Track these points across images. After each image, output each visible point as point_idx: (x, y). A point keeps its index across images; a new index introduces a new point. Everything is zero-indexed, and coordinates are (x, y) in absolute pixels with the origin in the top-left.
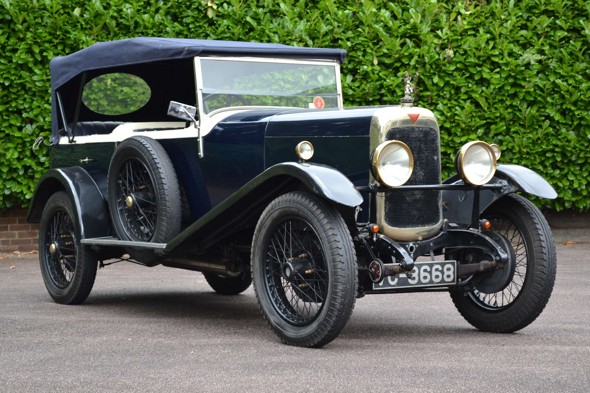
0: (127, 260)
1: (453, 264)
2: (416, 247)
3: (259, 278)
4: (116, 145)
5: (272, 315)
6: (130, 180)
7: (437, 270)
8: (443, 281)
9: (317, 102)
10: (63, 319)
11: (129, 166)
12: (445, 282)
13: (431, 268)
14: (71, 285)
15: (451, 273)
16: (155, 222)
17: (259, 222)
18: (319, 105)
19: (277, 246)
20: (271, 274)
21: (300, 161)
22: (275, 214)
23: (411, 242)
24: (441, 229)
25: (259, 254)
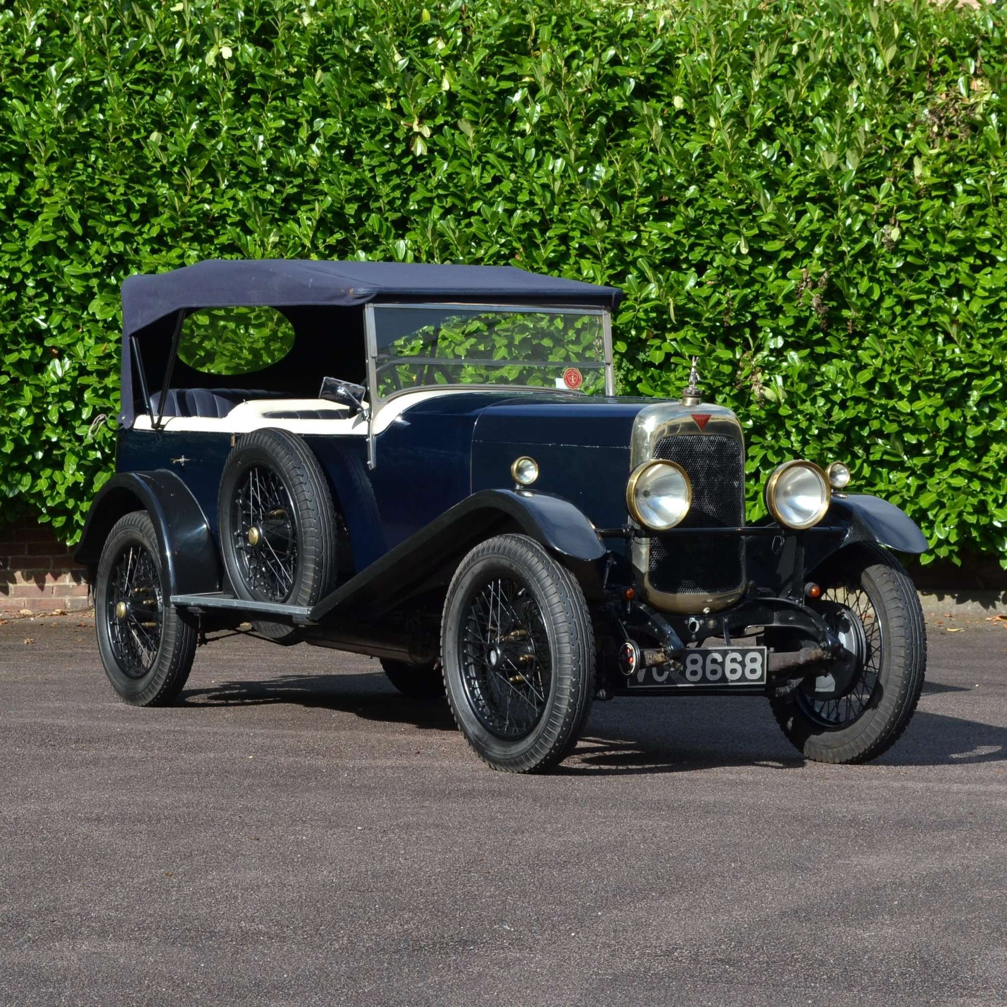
0: (246, 633)
1: (761, 652)
2: (700, 624)
4: (233, 438)
6: (255, 499)
7: (734, 660)
8: (743, 678)
9: (570, 376)
10: (140, 727)
11: (254, 477)
12: (747, 680)
13: (724, 658)
14: (151, 673)
15: (757, 666)
16: (295, 570)
17: (454, 579)
18: (573, 382)
19: (479, 617)
20: (470, 660)
21: (518, 487)
22: (478, 568)
23: (692, 615)
24: (743, 597)
25: (453, 628)
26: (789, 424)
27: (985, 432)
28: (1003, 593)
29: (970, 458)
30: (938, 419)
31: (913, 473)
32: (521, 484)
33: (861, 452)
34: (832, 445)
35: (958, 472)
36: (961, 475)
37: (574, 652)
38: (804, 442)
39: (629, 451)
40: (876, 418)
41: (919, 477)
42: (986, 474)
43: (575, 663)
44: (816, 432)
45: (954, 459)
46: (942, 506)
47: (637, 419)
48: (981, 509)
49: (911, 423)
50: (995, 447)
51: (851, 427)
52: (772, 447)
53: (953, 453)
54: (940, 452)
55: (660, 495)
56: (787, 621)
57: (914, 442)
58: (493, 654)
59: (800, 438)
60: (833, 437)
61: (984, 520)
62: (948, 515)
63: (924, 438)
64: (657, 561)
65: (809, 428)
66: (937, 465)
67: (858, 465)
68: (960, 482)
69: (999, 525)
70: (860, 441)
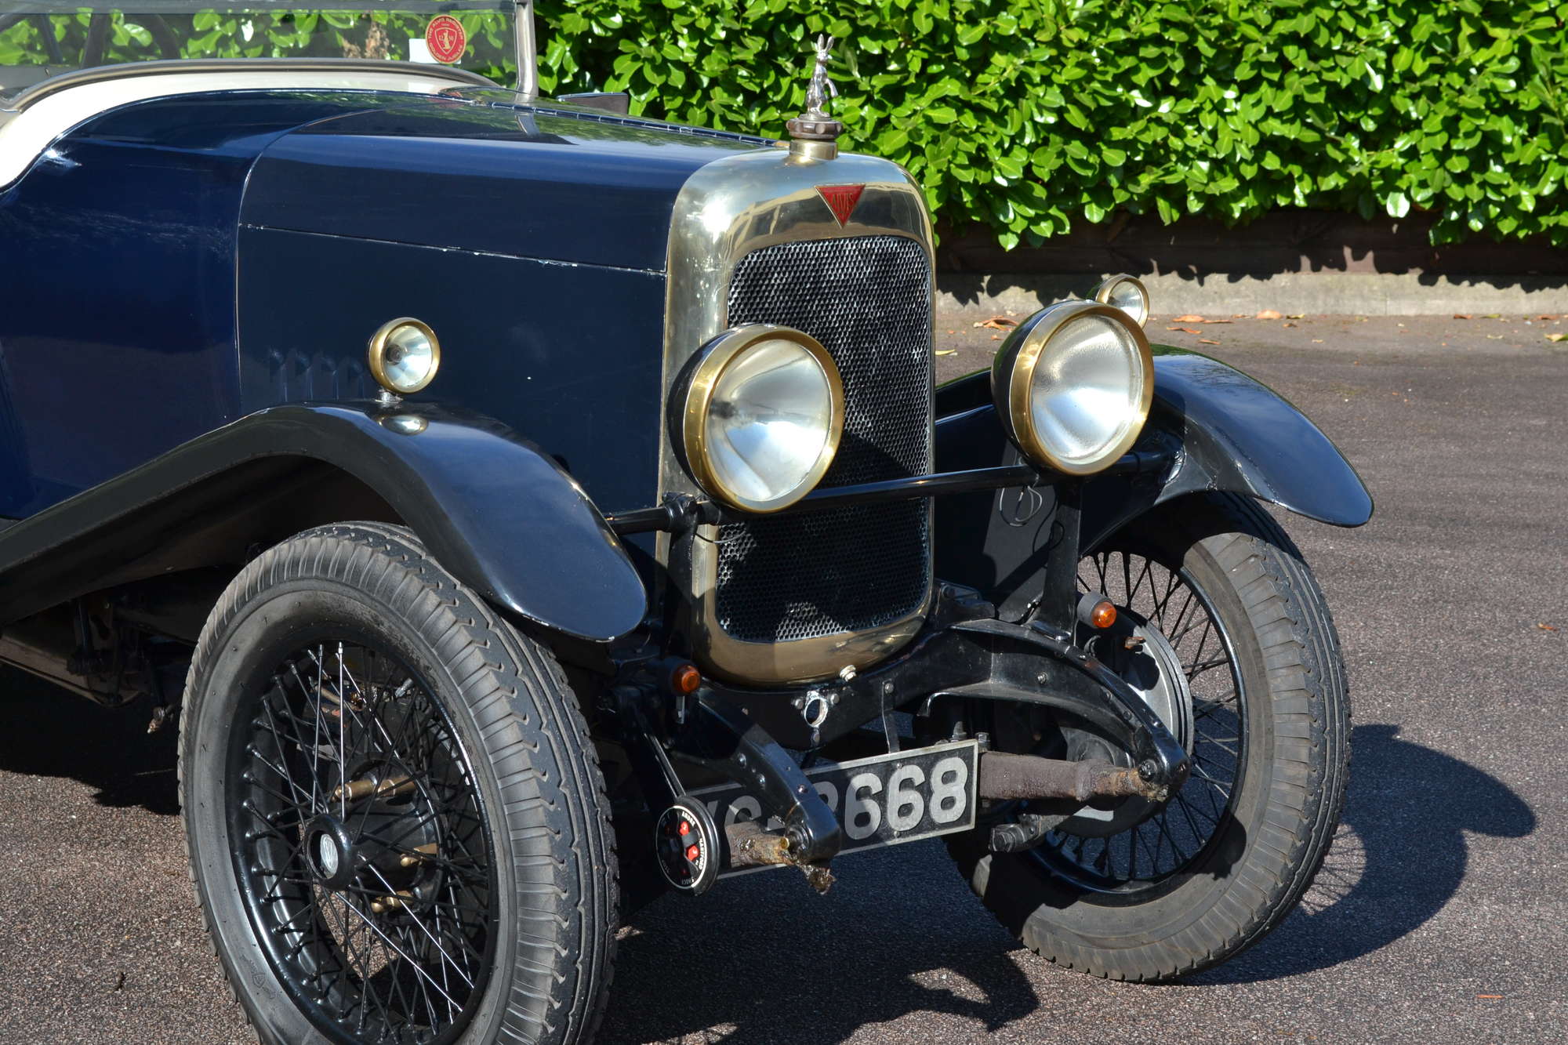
1: (966, 755)
2: (829, 703)
3: (213, 840)
5: (262, 996)
7: (906, 784)
8: (926, 823)
9: (441, 33)
12: (934, 826)
13: (885, 782)
15: (957, 790)
17: (212, 620)
18: (447, 46)
19: (282, 721)
20: (259, 827)
21: (386, 398)
22: (280, 607)
23: (809, 687)
24: (927, 624)
25: (212, 747)
26: (678, 22)
27: (986, 35)
28: (987, 278)
29: (960, 77)
30: (915, 15)
31: (870, 100)
32: (394, 392)
33: (789, 66)
34: (749, 57)
35: (944, 100)
36: (948, 104)
37: (569, 881)
38: (703, 52)
39: (660, 283)
40: (816, 12)
41: (879, 106)
42: (985, 103)
43: (567, 908)
44: (722, 35)
45: (934, 79)
46: (917, 151)
47: (682, 199)
48: (979, 160)
49: (872, 22)
50: (999, 60)
51: (775, 27)
52: (652, 60)
53: (934, 69)
54: (915, 66)
55: (761, 418)
56: (1030, 683)
57: (877, 51)
58: (326, 843)
59: (695, 44)
60: (748, 41)
61: (983, 177)
62: (923, 168)
63: (891, 46)
64: (733, 563)
65: (711, 29)
66: (912, 89)
67: (785, 87)
68: (945, 115)
69: (1004, 183)
70: (788, 47)
